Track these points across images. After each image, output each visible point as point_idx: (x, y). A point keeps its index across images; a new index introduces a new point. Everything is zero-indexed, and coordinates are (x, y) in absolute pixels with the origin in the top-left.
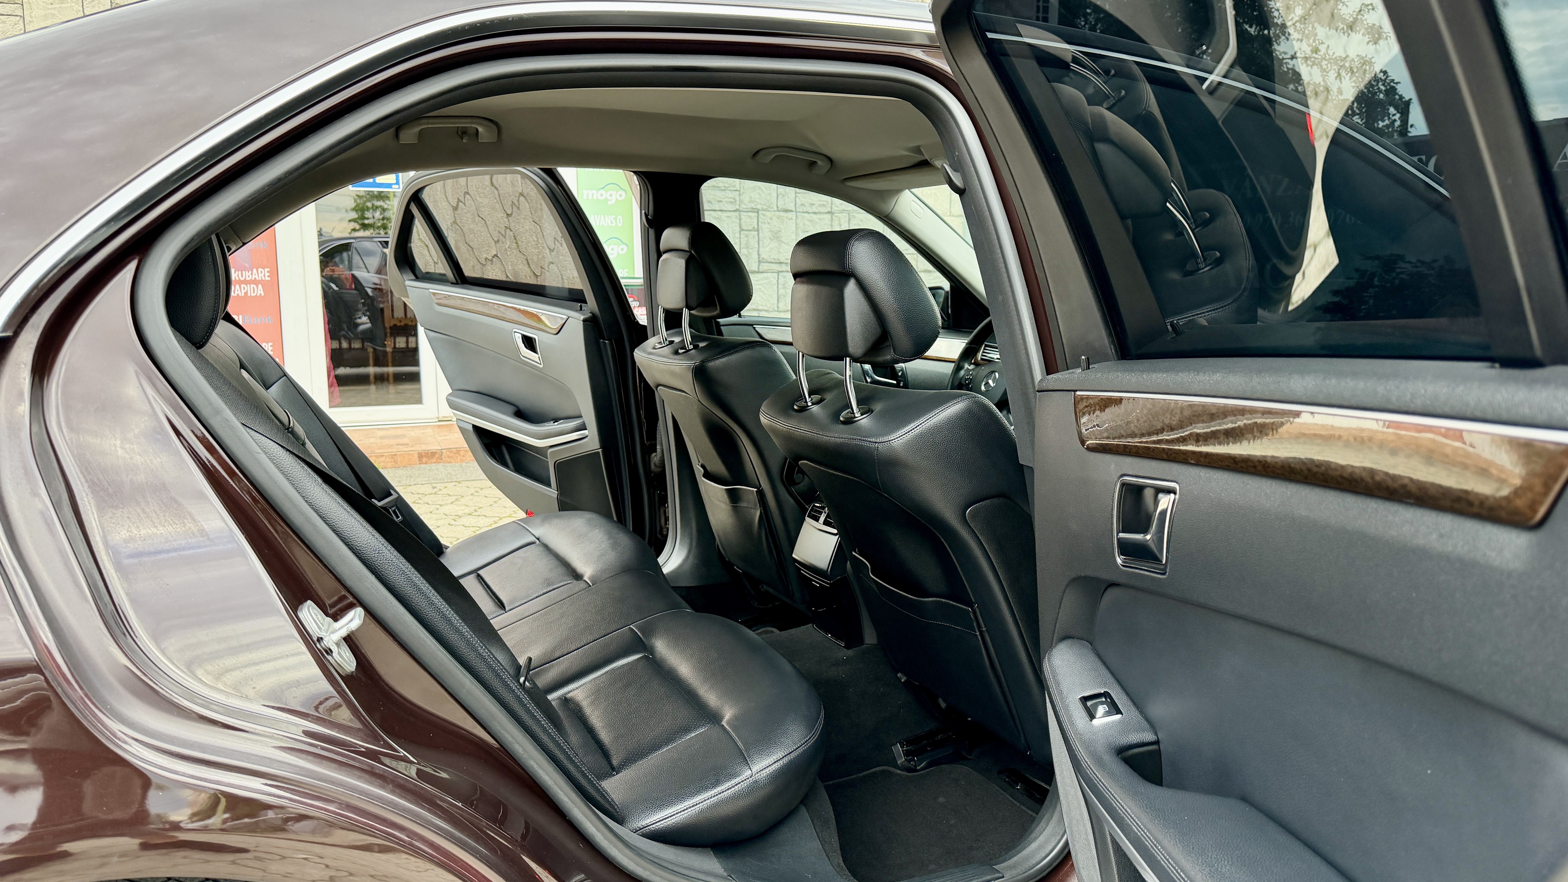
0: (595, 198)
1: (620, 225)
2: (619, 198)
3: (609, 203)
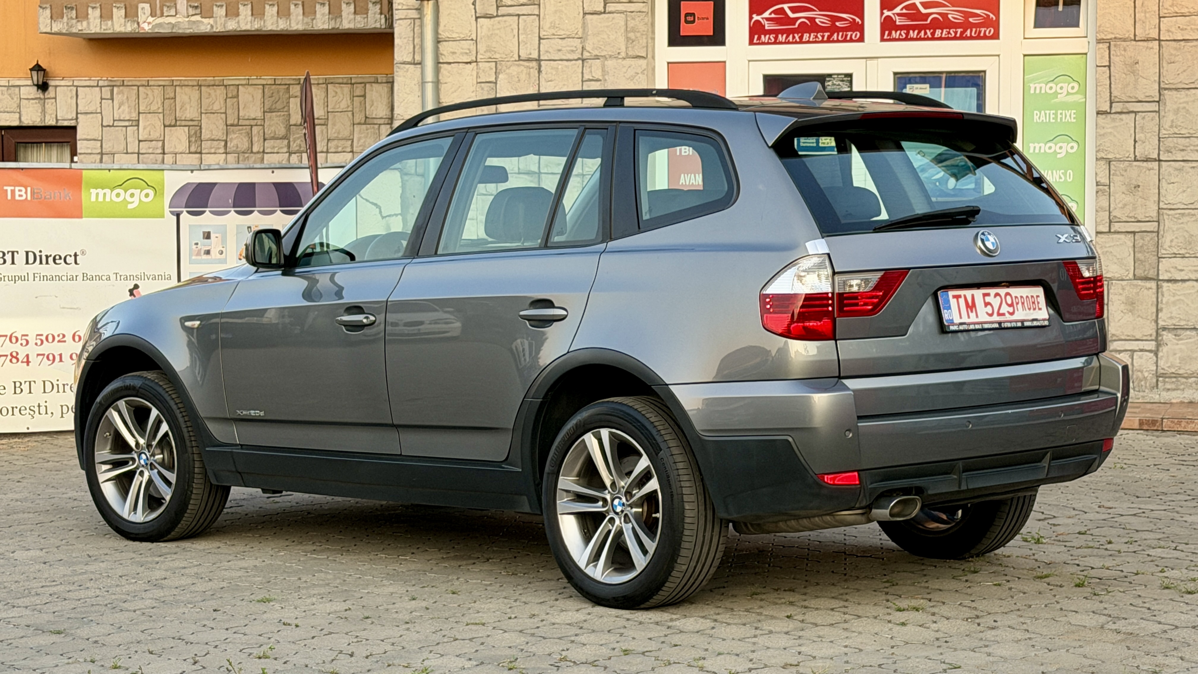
0: (1042, 151)
1: (1069, 180)
2: (1070, 151)
3: (1059, 156)
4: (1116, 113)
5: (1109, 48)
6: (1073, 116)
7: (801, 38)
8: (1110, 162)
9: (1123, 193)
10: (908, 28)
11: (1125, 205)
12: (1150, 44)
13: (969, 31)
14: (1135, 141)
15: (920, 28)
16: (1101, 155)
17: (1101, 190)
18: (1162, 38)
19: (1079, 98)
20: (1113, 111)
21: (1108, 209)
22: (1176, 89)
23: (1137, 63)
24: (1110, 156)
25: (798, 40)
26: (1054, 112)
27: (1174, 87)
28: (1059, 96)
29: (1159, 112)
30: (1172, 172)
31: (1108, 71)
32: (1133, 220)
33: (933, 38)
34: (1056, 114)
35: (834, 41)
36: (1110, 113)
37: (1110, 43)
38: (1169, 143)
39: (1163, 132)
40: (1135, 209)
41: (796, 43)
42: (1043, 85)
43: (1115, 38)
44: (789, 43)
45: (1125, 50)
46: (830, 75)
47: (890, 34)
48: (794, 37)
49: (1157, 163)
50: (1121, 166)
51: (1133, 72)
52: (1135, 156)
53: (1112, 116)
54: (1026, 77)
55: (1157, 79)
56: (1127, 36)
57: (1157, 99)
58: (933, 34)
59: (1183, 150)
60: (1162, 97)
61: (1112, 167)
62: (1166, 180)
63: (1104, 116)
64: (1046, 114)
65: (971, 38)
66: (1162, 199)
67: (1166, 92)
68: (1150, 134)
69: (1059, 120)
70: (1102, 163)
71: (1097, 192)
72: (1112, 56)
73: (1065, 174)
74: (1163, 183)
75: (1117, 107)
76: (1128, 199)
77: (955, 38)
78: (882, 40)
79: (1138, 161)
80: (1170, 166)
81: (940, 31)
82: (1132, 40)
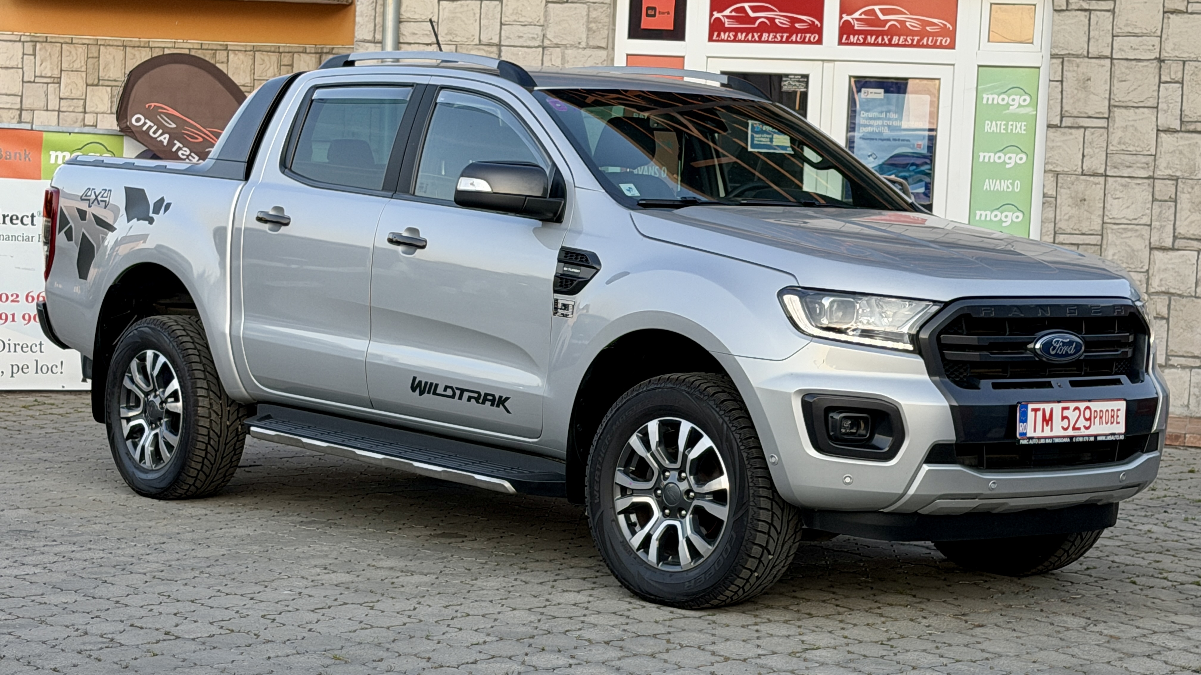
0: (992, 160)
1: (1016, 191)
2: (1019, 161)
3: (1007, 166)
4: (1065, 127)
5: (1063, 63)
6: (1023, 128)
7: (760, 37)
8: (1058, 174)
9: (1069, 206)
10: (866, 33)
11: (1070, 218)
12: (1102, 62)
13: (925, 39)
14: (1083, 156)
15: (878, 34)
16: (1050, 167)
17: (1047, 202)
18: (1114, 56)
19: (1030, 110)
20: (1064, 125)
21: (1053, 220)
22: (1126, 107)
23: (1089, 79)
24: (1058, 169)
25: (757, 39)
26: (1004, 122)
27: (1123, 104)
28: (1011, 107)
29: (1107, 128)
30: (1118, 187)
31: (1060, 86)
32: (1077, 232)
33: (890, 45)
34: (1007, 125)
35: (792, 42)
36: (1060, 127)
37: (1063, 58)
38: (1116, 158)
39: (1111, 148)
40: (1080, 221)
41: (755, 42)
42: (996, 96)
43: (1069, 54)
44: (748, 41)
45: (1078, 66)
46: (787, 75)
47: (848, 38)
48: (753, 36)
49: (1103, 178)
50: (1069, 179)
51: (1085, 88)
52: (1083, 170)
53: (1063, 130)
54: (979, 87)
55: (1107, 96)
56: (1080, 52)
57: (1106, 116)
58: (890, 40)
59: (1130, 167)
60: (1111, 115)
61: (1060, 180)
62: (1112, 195)
63: (1053, 130)
64: (997, 124)
65: (927, 46)
66: (1106, 213)
67: (1116, 109)
68: (1097, 150)
69: (1009, 131)
70: (1050, 175)
71: (1044, 203)
72: (1065, 73)
73: (1012, 184)
74: (1109, 198)
75: (1067, 122)
76: (1074, 211)
77: (911, 46)
78: (840, 43)
79: (1085, 175)
80: (1115, 182)
81: (897, 38)
82: (1084, 57)
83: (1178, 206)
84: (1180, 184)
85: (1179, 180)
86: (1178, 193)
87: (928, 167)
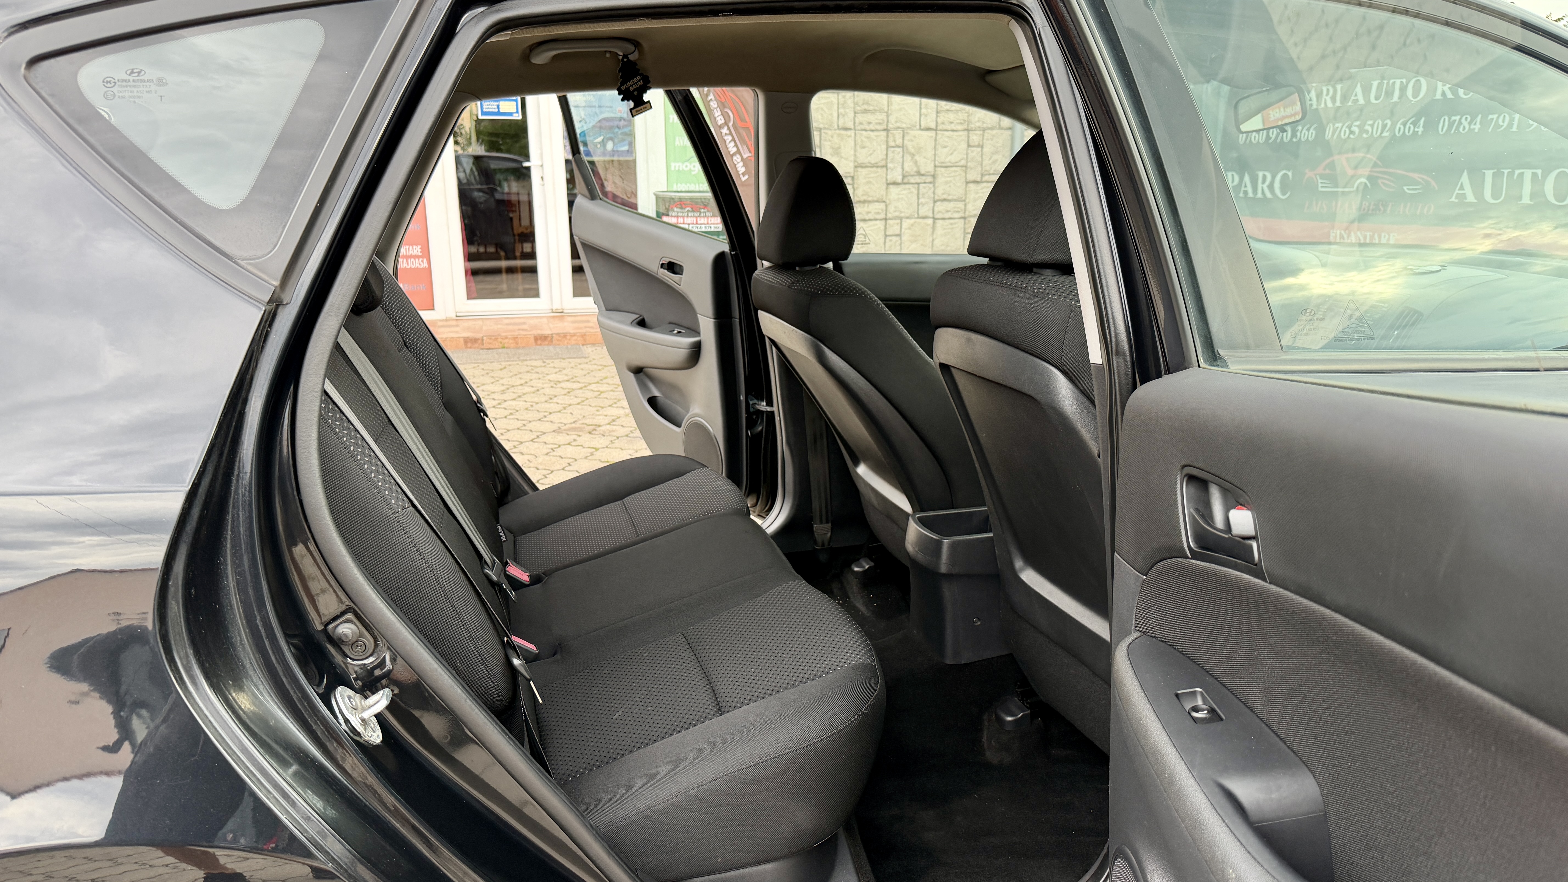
83: (823, 151)
84: (823, 135)
85: (822, 131)
86: (822, 142)
87: (629, 128)
